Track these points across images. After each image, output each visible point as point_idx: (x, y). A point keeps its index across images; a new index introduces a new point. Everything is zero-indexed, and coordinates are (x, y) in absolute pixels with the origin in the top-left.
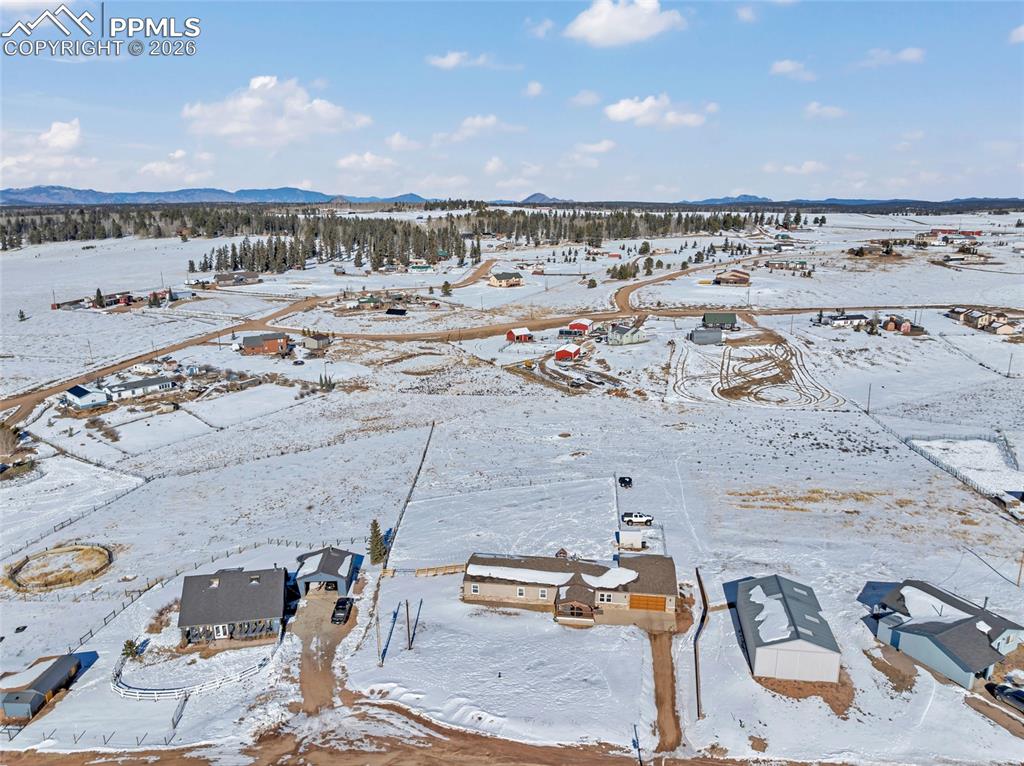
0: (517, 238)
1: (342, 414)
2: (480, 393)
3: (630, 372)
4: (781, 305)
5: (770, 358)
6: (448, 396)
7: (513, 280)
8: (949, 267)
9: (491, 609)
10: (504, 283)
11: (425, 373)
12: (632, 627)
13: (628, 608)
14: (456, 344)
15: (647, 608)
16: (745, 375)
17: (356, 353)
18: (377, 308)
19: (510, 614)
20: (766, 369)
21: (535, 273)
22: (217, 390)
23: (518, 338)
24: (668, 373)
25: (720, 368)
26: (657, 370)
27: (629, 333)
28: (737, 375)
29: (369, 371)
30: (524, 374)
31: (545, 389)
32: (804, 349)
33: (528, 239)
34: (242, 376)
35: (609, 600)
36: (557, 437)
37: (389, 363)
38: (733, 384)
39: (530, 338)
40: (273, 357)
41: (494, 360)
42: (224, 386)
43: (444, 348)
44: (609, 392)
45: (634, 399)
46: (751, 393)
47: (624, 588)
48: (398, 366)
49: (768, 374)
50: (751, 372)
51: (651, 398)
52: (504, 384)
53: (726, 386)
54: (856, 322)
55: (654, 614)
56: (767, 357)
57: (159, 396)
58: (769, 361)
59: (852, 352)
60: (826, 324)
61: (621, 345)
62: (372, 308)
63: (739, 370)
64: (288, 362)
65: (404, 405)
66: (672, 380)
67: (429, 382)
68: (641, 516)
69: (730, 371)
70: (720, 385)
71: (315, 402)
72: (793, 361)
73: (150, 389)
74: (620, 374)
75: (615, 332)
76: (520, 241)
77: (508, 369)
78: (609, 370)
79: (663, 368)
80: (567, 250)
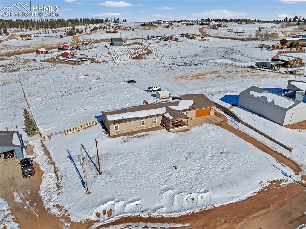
2: (36, 69)
3: (96, 56)
4: (131, 38)
6: (21, 72)
7: (28, 37)
8: (169, 28)
9: (130, 136)
10: (24, 38)
11: (4, 66)
13: (195, 117)
15: (202, 116)
16: (137, 53)
19: (143, 136)
20: (143, 51)
23: (41, 52)
24: (111, 55)
25: (128, 52)
26: (106, 54)
27: (89, 45)
28: (135, 53)
30: (52, 62)
31: (65, 65)
32: (150, 45)
36: (84, 76)
38: (135, 56)
39: (47, 52)
41: (35, 59)
43: (9, 58)
44: (92, 62)
45: (104, 63)
46: (143, 57)
47: (192, 108)
51: (110, 62)
52: (45, 66)
53: (133, 57)
54: (159, 38)
56: (140, 48)
58: (142, 49)
59: (164, 45)
60: (151, 39)
61: (87, 49)
66: (113, 56)
68: (156, 87)
69: (132, 52)
70: (131, 56)
72: (149, 48)
74: (93, 57)
75: (83, 45)
76: (22, 29)
77: (44, 61)
78: (87, 56)
79: (108, 53)
80: (44, 31)
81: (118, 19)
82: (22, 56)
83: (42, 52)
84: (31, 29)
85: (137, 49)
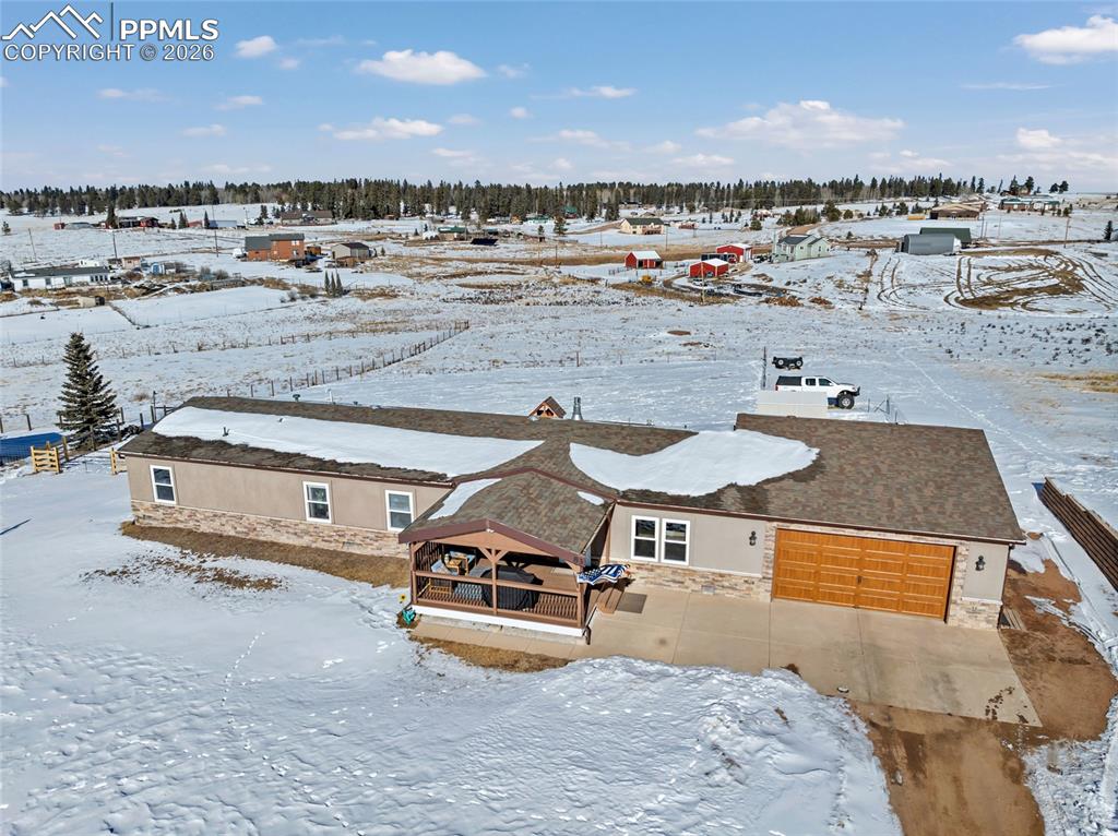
0: (668, 207)
1: (341, 316)
2: (561, 304)
3: (805, 281)
5: (1038, 267)
7: (652, 226)
9: (188, 559)
10: (639, 229)
11: (491, 287)
12: (776, 683)
13: (763, 594)
14: (551, 268)
15: (857, 601)
16: (999, 285)
17: (404, 267)
18: (462, 239)
19: (240, 583)
20: (1035, 279)
21: (682, 227)
22: (177, 289)
24: (868, 281)
25: (955, 277)
26: (850, 279)
27: (804, 244)
28: (986, 284)
29: (409, 282)
30: (638, 289)
31: (665, 300)
32: (1094, 261)
33: (681, 208)
34: (221, 276)
35: (675, 552)
36: (664, 334)
37: (444, 277)
38: (980, 294)
39: (658, 264)
40: (284, 263)
41: (599, 279)
42: (190, 287)
43: (531, 270)
44: (767, 301)
45: (810, 307)
46: (1015, 303)
47: (753, 501)
48: (457, 280)
49: (1038, 284)
50: (1008, 281)
51: (838, 306)
52: (603, 297)
53: (969, 296)
55: (892, 626)
56: (1031, 267)
57: (85, 289)
58: (1038, 271)
61: (792, 260)
62: (455, 239)
63: (988, 278)
64: (303, 270)
65: (439, 312)
66: (874, 290)
67: (488, 295)
69: (973, 279)
70: (959, 294)
71: (310, 306)
72: (1080, 272)
73: (76, 279)
74: (789, 283)
75: (782, 244)
76: (671, 209)
77: (615, 286)
78: (771, 280)
79: (859, 276)
80: (728, 214)
81: (1029, 184)
82: (565, 270)
83: (642, 264)
84: (692, 210)
85: (1009, 270)
